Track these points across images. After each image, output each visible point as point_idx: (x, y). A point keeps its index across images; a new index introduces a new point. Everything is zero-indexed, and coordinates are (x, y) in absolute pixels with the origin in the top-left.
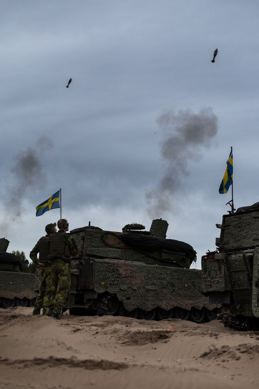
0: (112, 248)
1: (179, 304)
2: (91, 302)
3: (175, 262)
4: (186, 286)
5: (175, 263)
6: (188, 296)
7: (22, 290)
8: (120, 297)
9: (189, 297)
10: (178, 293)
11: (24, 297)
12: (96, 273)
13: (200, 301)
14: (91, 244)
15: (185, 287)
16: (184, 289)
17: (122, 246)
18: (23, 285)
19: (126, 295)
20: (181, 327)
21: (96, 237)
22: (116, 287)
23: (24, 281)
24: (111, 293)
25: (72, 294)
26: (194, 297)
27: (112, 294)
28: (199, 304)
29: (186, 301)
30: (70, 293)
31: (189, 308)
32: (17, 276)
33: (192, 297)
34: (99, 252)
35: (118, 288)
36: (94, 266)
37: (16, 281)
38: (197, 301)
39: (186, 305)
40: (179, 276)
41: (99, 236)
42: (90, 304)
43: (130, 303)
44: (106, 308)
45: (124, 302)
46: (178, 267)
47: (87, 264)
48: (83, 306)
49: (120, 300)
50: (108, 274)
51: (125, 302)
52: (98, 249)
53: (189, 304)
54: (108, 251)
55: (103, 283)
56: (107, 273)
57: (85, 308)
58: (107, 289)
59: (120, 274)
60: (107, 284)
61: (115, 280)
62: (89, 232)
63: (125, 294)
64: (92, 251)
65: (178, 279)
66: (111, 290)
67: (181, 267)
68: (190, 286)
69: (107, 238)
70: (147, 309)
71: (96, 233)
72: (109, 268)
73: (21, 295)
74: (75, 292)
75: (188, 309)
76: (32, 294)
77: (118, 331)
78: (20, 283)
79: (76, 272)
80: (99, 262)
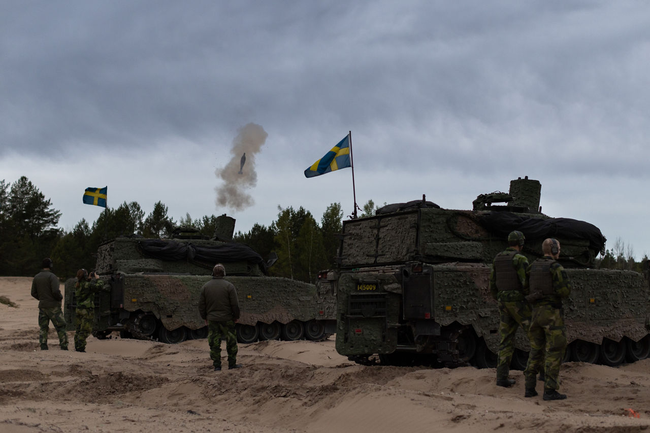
0: (466, 240)
1: (581, 334)
2: (427, 341)
3: (572, 258)
4: (592, 300)
5: (572, 261)
6: (596, 320)
7: (270, 309)
8: (478, 330)
9: (598, 321)
10: (579, 315)
11: (273, 320)
12: (436, 292)
13: (617, 326)
14: (430, 236)
15: (590, 302)
16: (589, 307)
17: (482, 235)
18: (270, 300)
19: (489, 325)
20: (606, 387)
21: (439, 223)
22: (471, 313)
23: (271, 291)
24: (464, 324)
25: (392, 328)
26: (607, 319)
27: (465, 326)
28: (616, 331)
29: (593, 328)
30: (389, 327)
31: (599, 341)
32: (259, 283)
33: (603, 319)
34: (447, 251)
35: (475, 315)
36: (431, 279)
37: (258, 292)
38: (612, 327)
39: (594, 335)
40: (578, 284)
41: (443, 221)
42: (425, 344)
43: (497, 340)
44: (457, 352)
45: (486, 338)
46: (575, 267)
47: (417, 274)
48: (412, 347)
49: (480, 335)
50: (457, 291)
51: (489, 338)
52: (445, 243)
53: (598, 334)
54: (462, 248)
55: (448, 308)
56: (455, 289)
57: (416, 350)
58: (456, 317)
59: (477, 290)
60: (456, 309)
61: (469, 301)
62: (426, 213)
63: (487, 324)
64: (434, 249)
65: (578, 289)
66: (463, 320)
67: (580, 266)
68: (599, 301)
69: (456, 223)
70: (527, 348)
71: (438, 216)
72: (458, 280)
73: (269, 317)
74: (397, 324)
75: (597, 343)
76: (288, 313)
77: (543, 423)
78: (265, 295)
79: (396, 289)
80: (440, 271)
